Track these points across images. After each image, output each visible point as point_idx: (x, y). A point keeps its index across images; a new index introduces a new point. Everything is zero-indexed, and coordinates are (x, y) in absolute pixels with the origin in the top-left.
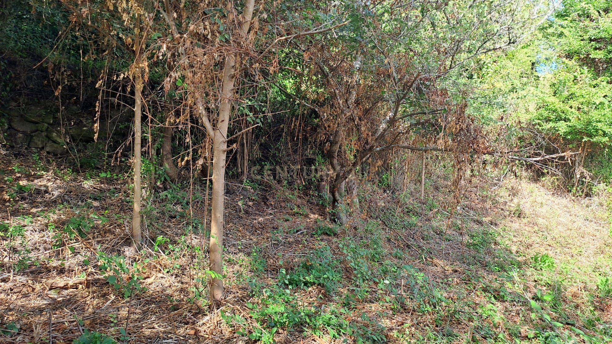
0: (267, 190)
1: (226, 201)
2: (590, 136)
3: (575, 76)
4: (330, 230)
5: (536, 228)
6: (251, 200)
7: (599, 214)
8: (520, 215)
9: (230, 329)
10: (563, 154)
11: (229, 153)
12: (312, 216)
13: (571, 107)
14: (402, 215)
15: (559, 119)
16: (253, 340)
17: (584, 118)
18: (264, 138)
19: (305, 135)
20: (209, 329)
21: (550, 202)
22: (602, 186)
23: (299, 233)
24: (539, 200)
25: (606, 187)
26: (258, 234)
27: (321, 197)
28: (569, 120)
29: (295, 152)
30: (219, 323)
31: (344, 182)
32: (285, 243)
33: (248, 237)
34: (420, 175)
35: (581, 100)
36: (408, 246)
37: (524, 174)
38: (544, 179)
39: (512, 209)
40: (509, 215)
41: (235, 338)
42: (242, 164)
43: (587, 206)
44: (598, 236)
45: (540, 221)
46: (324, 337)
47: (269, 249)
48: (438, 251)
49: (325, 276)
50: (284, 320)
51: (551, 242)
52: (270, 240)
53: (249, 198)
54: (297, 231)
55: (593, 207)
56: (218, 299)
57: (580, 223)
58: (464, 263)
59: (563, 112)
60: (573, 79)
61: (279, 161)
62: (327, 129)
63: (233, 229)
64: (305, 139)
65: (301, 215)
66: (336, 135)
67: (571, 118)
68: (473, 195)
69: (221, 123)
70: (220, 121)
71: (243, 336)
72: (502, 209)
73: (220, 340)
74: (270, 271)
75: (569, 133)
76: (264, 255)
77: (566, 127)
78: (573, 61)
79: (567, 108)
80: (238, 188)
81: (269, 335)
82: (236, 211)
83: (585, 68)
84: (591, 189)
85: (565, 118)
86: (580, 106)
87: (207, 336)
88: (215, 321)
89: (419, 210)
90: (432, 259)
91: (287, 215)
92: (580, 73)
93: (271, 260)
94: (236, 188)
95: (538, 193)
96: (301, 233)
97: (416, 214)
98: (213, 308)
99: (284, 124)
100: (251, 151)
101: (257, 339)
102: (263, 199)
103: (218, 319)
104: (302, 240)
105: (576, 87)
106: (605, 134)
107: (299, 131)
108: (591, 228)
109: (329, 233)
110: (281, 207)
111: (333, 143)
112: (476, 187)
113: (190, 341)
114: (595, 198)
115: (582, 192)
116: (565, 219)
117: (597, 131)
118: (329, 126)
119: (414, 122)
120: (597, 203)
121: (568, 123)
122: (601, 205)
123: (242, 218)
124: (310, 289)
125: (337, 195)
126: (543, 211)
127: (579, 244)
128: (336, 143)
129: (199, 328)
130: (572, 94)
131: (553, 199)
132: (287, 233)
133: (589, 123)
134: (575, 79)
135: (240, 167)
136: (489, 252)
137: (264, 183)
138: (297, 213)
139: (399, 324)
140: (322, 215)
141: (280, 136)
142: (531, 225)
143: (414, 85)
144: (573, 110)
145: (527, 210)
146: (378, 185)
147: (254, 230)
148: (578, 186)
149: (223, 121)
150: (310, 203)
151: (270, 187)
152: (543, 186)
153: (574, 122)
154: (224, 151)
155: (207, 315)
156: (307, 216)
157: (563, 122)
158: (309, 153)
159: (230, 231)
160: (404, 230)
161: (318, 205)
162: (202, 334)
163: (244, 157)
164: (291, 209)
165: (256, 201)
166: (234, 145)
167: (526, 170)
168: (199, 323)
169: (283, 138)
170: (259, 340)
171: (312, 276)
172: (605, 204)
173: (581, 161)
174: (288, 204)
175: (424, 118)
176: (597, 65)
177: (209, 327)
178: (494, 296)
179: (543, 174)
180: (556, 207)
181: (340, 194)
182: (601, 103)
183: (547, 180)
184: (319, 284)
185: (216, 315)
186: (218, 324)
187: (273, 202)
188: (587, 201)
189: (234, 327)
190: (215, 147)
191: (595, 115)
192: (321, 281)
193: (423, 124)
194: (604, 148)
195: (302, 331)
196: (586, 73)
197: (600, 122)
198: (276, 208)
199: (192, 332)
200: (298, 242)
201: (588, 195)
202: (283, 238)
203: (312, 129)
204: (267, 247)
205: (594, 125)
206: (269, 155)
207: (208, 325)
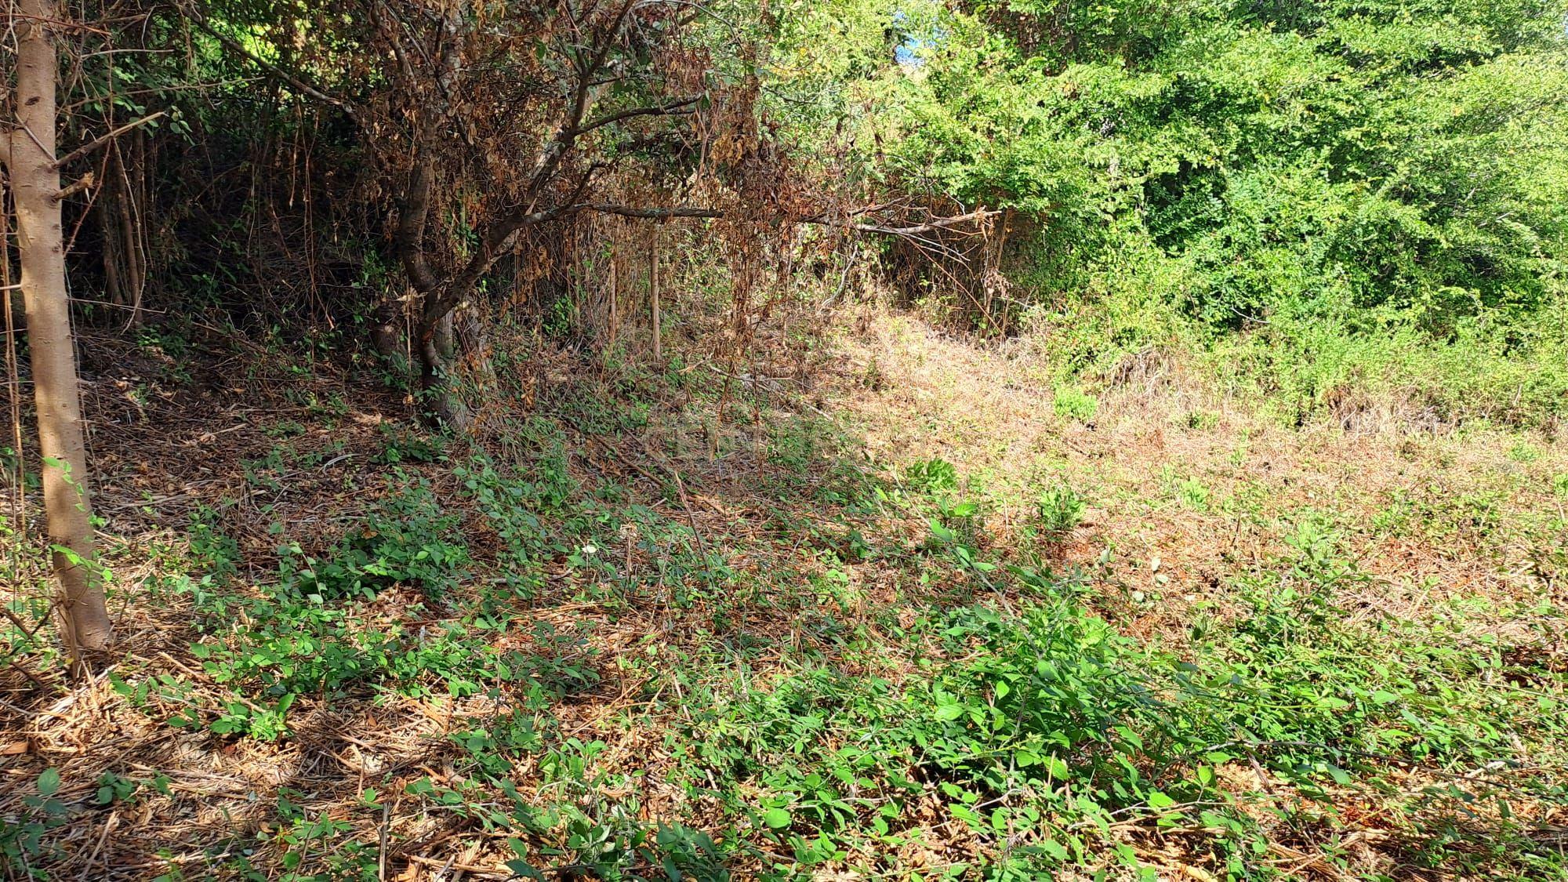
0: (217, 356)
1: (84, 393)
2: (1013, 196)
3: (980, 56)
4: (422, 447)
5: (913, 410)
6: (167, 384)
7: (1032, 372)
8: (876, 383)
9: (148, 720)
10: (969, 216)
11: (71, 209)
12: (366, 418)
13: (974, 129)
14: (611, 400)
15: (948, 158)
16: (225, 736)
17: (1001, 154)
18: (189, 202)
19: (321, 195)
20: (77, 731)
21: (936, 353)
22: (1037, 309)
23: (329, 463)
24: (914, 349)
25: (1044, 313)
26: (204, 476)
27: (386, 365)
28: (971, 160)
29: (294, 243)
30: (108, 708)
31: (450, 314)
32: (289, 493)
33: (171, 487)
34: (647, 303)
35: (994, 112)
36: (633, 472)
37: (881, 292)
38: (921, 302)
39: (859, 371)
40: (855, 386)
41: (168, 739)
42: (126, 284)
43: (1010, 358)
44: (1033, 417)
45: (921, 394)
46: (434, 699)
47: (242, 511)
48: (703, 477)
49: (422, 555)
50: (315, 674)
51: (944, 436)
52: (242, 486)
53: (160, 380)
54: (326, 459)
55: (1023, 357)
56: (96, 647)
57: (998, 392)
58: (766, 495)
59: (959, 143)
60: (975, 63)
61: (247, 271)
62: (388, 166)
63: (120, 469)
64: (321, 207)
65: (331, 416)
66: (413, 185)
67: (974, 156)
68: (775, 346)
69: (28, 108)
70: (24, 99)
71: (191, 730)
72: (840, 374)
73: (117, 752)
74: (254, 569)
75: (972, 190)
76: (231, 528)
77: (963, 175)
78: (975, 17)
79: (967, 130)
80: (119, 352)
81: (271, 714)
82: (124, 420)
83: (1000, 36)
84: (1016, 319)
85: (963, 154)
86: (992, 126)
87: (73, 750)
88: (95, 706)
89: (652, 388)
90: (693, 494)
91: (290, 421)
92: (989, 47)
93: (255, 542)
94: (114, 352)
95: (912, 337)
96: (338, 464)
97: (644, 396)
98: (83, 673)
99: (251, 161)
100: (152, 244)
101: (237, 730)
102: (207, 379)
103: (103, 698)
104: (342, 480)
105: (984, 80)
106: (1042, 193)
107: (301, 182)
108: (1020, 401)
109: (420, 456)
110: (267, 399)
111: (405, 209)
112: (780, 327)
113: (13, 771)
114: (1025, 339)
115: (1000, 326)
116: (968, 386)
117: (1026, 183)
118: (391, 160)
119: (628, 137)
120: (1028, 348)
121: (969, 167)
122: (1037, 351)
123: (144, 435)
124: (382, 595)
125: (433, 352)
126: (925, 372)
127: (998, 435)
128: (418, 206)
129: (42, 734)
130: (975, 98)
131: (942, 347)
132: (295, 467)
133: (1011, 165)
134: (981, 63)
135: (118, 290)
136: (818, 467)
137: (203, 335)
138: (321, 413)
139: (627, 640)
140: (393, 415)
141: (243, 196)
142: (903, 404)
143: (623, 29)
144: (978, 135)
145: (891, 370)
146: (544, 330)
147: (188, 468)
148: (991, 314)
149: (33, 101)
150: (355, 386)
151: (226, 345)
152: (921, 319)
153: (981, 165)
154: (54, 199)
155: (62, 696)
156: (348, 420)
157: (958, 163)
158: (339, 247)
159: (110, 475)
160: (619, 435)
161: (377, 388)
162: (53, 748)
163: (128, 262)
164: (300, 405)
165: (186, 388)
166: (88, 179)
167: (885, 283)
168: (38, 720)
169: (250, 203)
170: (243, 734)
171: (382, 562)
172: (1045, 349)
173: (995, 257)
174: (289, 391)
175: (653, 126)
176: (1023, 31)
177: (75, 726)
178: (838, 555)
179: (920, 292)
180: (950, 363)
181: (442, 351)
182: (1032, 121)
183: (928, 304)
184: (406, 582)
185: (94, 689)
186: (104, 712)
187: (241, 387)
188: (1007, 346)
189: (159, 712)
190: (19, 186)
191: (1022, 147)
192: (412, 572)
193: (650, 144)
194: (1041, 224)
195: (370, 695)
196: (1001, 46)
197: (1032, 163)
198: (252, 404)
199: (19, 747)
200: (330, 488)
201: (1011, 332)
202: (284, 482)
203: (338, 176)
204: (236, 506)
205: (1021, 170)
206: (211, 254)
207: (71, 720)
